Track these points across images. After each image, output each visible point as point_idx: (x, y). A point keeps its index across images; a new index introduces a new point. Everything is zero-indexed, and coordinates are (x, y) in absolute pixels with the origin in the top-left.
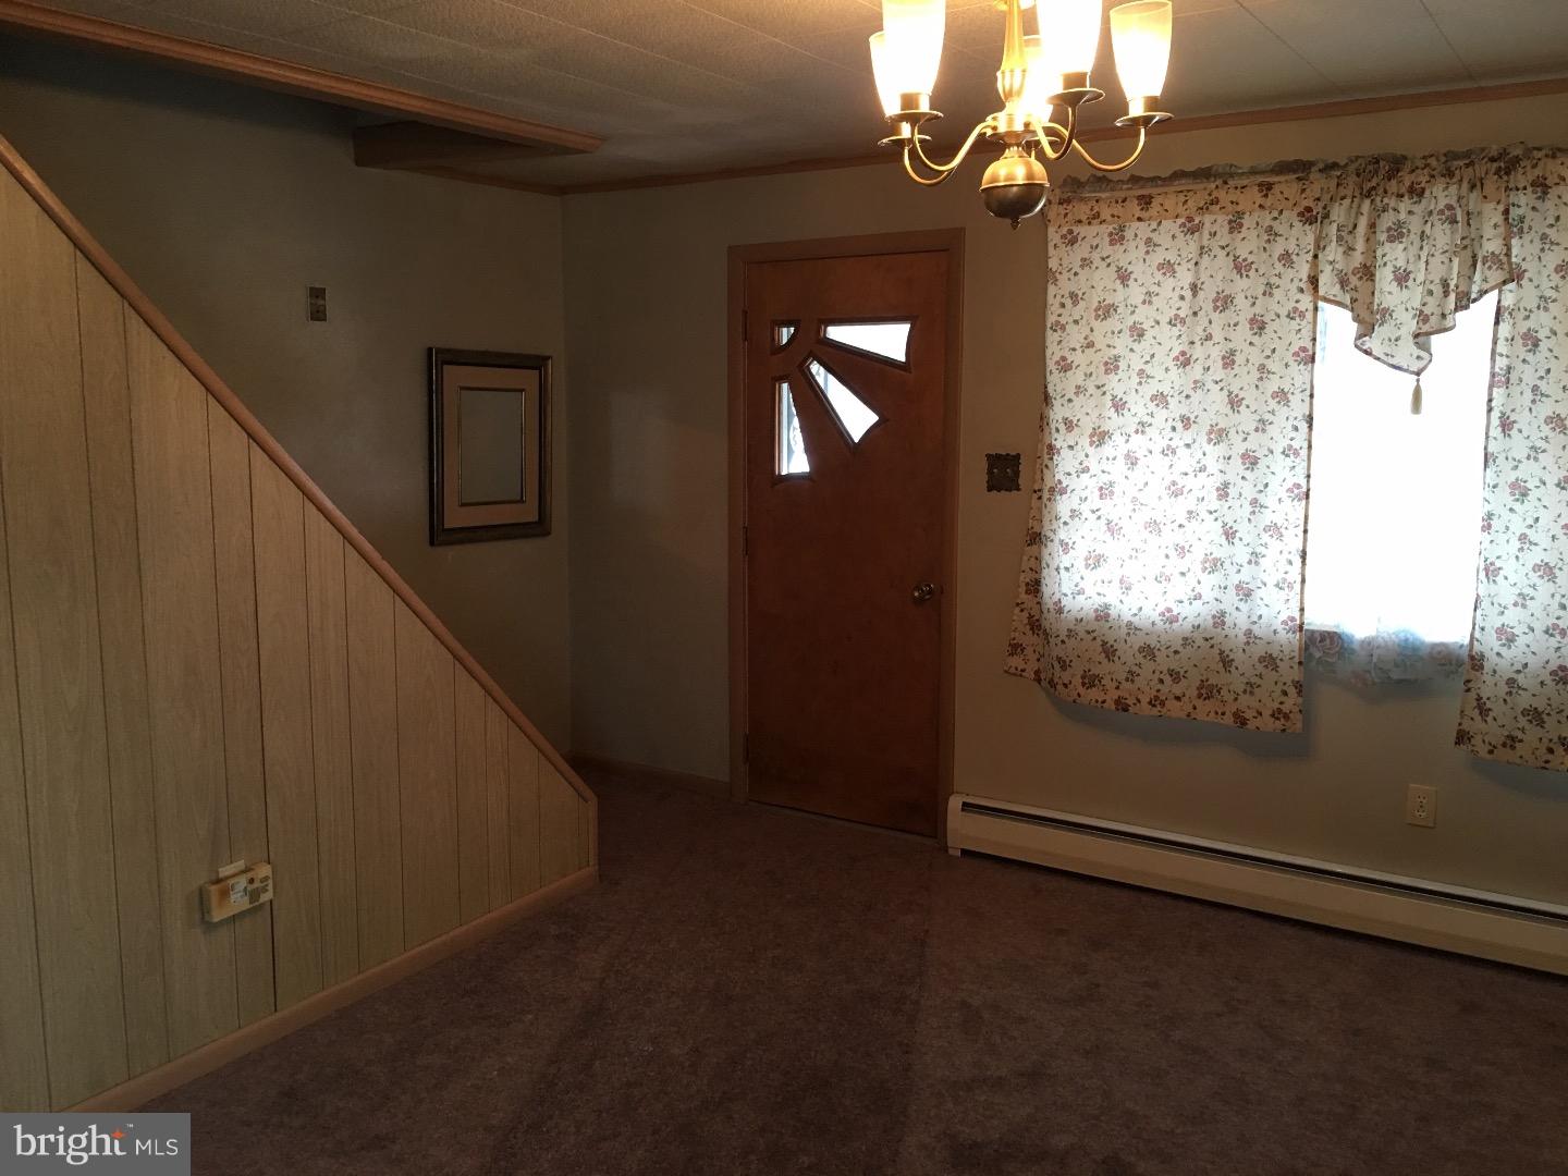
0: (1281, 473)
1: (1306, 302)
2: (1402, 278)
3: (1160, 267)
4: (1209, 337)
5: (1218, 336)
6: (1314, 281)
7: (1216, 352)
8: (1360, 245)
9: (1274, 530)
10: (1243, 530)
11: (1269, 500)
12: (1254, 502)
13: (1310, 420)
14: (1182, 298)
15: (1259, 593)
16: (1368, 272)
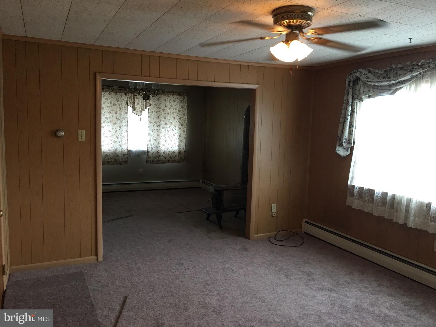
0: (124, 129)
1: (126, 106)
2: (138, 104)
3: (106, 99)
4: (113, 110)
5: (114, 109)
6: (127, 103)
7: (114, 112)
8: (133, 99)
9: (124, 136)
10: (120, 137)
11: (123, 132)
12: (121, 133)
13: (127, 121)
14: (109, 104)
15: (122, 145)
16: (134, 103)
